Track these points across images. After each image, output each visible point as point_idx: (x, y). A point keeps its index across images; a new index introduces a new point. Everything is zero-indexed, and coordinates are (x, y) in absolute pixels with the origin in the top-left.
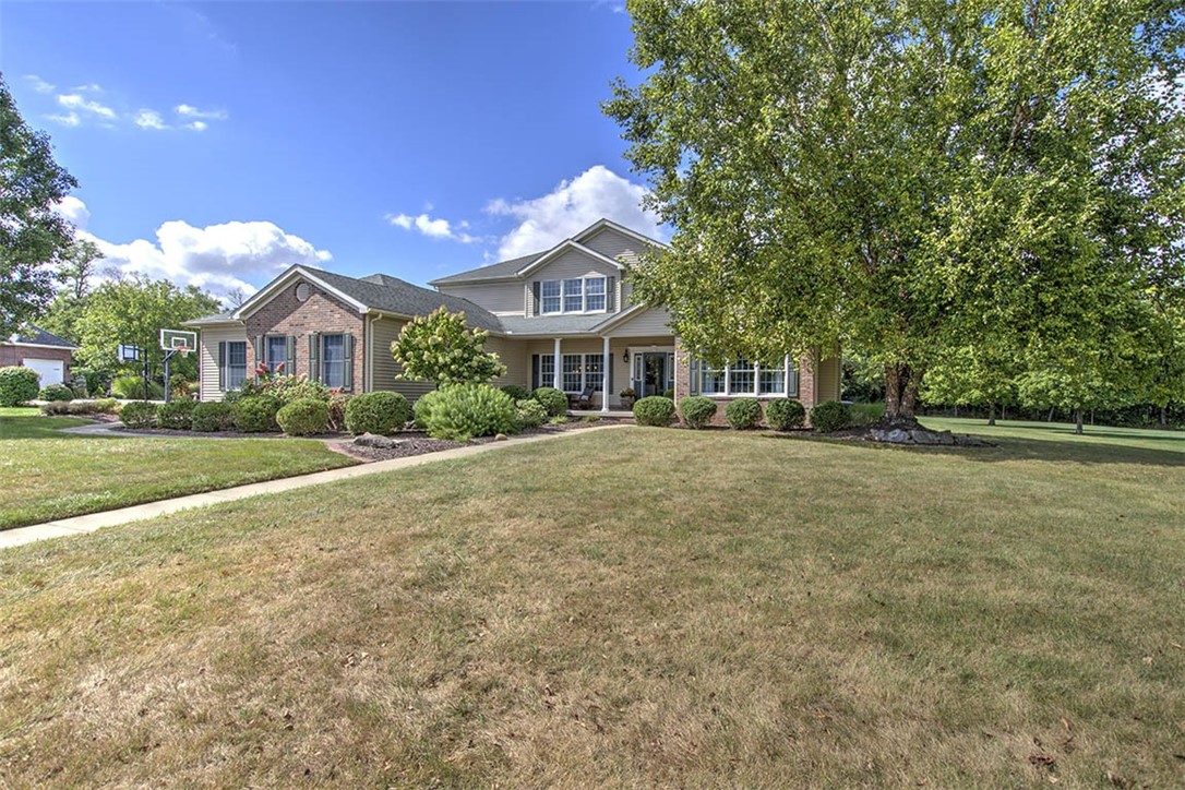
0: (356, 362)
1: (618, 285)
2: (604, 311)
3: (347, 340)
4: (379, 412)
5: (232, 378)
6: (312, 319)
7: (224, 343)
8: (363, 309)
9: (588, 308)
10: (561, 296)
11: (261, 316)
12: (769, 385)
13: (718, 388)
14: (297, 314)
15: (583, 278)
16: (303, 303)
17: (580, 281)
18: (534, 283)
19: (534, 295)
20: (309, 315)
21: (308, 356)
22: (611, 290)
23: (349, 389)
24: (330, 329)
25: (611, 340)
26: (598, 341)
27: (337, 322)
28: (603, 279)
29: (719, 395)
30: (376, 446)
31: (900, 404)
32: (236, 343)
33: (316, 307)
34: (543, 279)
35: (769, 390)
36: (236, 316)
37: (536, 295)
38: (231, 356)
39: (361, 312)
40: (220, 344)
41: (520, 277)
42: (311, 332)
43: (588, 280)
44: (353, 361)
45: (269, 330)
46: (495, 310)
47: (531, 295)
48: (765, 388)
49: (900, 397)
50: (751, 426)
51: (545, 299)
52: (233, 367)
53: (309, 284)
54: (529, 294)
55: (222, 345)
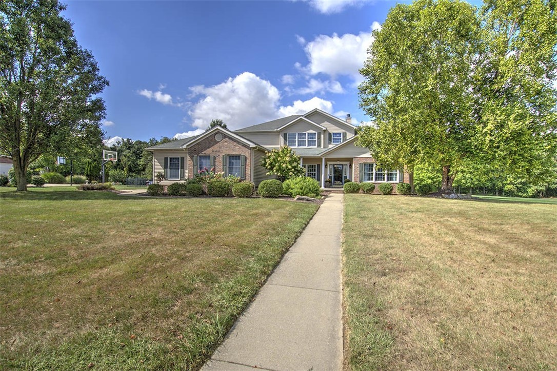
0: (247, 167)
1: (322, 136)
2: (316, 147)
3: (242, 158)
4: (276, 188)
5: (170, 174)
6: (225, 149)
7: (167, 158)
8: (252, 145)
9: (309, 145)
10: (296, 139)
11: (196, 147)
12: (391, 178)
13: (370, 179)
14: (216, 146)
15: (307, 132)
16: (219, 142)
17: (305, 134)
18: (284, 134)
19: (284, 139)
20: (222, 147)
21: (222, 164)
22: (319, 138)
23: (244, 179)
24: (234, 153)
25: (325, 159)
26: (320, 159)
27: (237, 150)
28: (315, 134)
29: (371, 181)
30: (308, 200)
31: (448, 185)
32: (173, 158)
33: (226, 144)
34: (289, 132)
35: (391, 180)
36: (185, 147)
37: (285, 139)
38: (170, 164)
39: (251, 146)
40: (165, 158)
41: (277, 131)
42: (224, 154)
43: (308, 133)
44: (245, 167)
45: (201, 153)
46: (263, 144)
47: (283, 139)
48: (390, 179)
49: (448, 182)
50: (389, 193)
51: (289, 141)
52: (171, 169)
53: (222, 134)
54: (282, 139)
55: (166, 159)
